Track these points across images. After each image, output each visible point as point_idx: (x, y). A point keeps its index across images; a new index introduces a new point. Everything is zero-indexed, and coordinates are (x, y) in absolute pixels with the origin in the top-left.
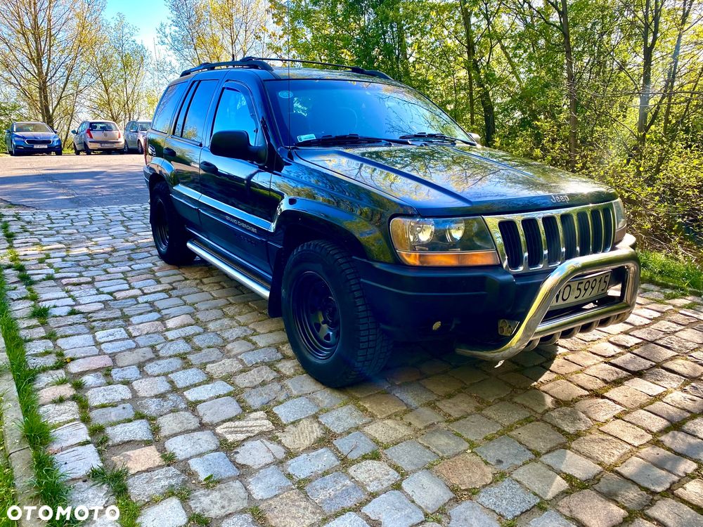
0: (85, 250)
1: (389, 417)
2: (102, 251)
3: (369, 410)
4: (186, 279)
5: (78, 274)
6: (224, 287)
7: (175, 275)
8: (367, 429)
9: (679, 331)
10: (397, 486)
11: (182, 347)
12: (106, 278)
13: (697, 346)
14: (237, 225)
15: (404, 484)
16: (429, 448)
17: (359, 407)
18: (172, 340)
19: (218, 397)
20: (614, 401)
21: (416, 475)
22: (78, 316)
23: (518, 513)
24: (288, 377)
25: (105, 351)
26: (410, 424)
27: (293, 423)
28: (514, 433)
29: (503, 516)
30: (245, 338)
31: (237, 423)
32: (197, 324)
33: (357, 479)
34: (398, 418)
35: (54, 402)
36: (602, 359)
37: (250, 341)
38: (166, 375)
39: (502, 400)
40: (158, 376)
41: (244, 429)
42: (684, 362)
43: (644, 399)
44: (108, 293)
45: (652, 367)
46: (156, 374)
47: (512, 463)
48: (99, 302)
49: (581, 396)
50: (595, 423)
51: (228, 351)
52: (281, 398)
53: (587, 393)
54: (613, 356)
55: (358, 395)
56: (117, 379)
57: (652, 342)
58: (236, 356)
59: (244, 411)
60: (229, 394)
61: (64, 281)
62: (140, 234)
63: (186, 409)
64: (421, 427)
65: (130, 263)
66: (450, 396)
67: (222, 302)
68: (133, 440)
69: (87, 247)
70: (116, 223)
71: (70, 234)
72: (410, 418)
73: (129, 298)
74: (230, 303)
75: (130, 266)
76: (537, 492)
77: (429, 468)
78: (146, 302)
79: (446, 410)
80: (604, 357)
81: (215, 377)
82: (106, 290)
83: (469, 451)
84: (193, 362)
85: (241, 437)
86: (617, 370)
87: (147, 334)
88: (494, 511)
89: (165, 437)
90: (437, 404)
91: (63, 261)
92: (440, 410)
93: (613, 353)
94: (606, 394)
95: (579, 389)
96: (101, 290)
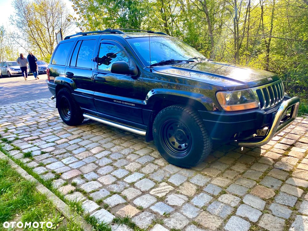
0: (23, 124)
1: (217, 176)
2: (32, 123)
3: (208, 175)
4: (84, 131)
5: (29, 135)
6: (105, 133)
7: (77, 130)
8: (212, 182)
9: (295, 127)
10: (242, 203)
11: (107, 161)
12: (45, 136)
13: (305, 132)
14: (122, 104)
15: (244, 201)
16: (242, 185)
17: (202, 174)
18: (100, 159)
19: (140, 179)
20: (293, 157)
21: (246, 197)
22: (46, 154)
23: (294, 204)
24: (163, 167)
25: (73, 168)
26: (227, 178)
27: (181, 185)
28: (269, 174)
29: (290, 206)
30: (132, 153)
31: (157, 189)
32: (105, 150)
33: (225, 203)
34: (221, 176)
35: (68, 193)
36: (276, 142)
37: (135, 154)
38: (110, 173)
39: (254, 163)
40: (106, 174)
41: (162, 191)
42: (305, 139)
43: (303, 155)
44: (52, 142)
45: (296, 142)
46: (105, 174)
47: (277, 186)
48: (51, 146)
49: (280, 157)
50: (294, 166)
51: (129, 160)
52: (168, 176)
53: (281, 155)
54: (279, 140)
55: (198, 170)
56: (89, 179)
57: (289, 133)
58: (134, 161)
59: (156, 183)
60: (144, 178)
61: (26, 139)
62: (45, 114)
63: (130, 187)
64: (232, 178)
65: (51, 127)
66: (234, 165)
67: (109, 139)
68: (119, 204)
69: (23, 123)
70: (29, 110)
71: (9, 117)
72: (226, 175)
73: (64, 143)
74: (114, 139)
75: (52, 129)
76: (294, 195)
77: (248, 193)
78: (74, 144)
79: (236, 170)
80: (276, 141)
81: (132, 171)
82: (50, 141)
83: (258, 184)
84: (117, 166)
85: (164, 194)
86: (285, 145)
87: (86, 157)
88: (285, 205)
89: (131, 200)
90: (231, 168)
91: (17, 130)
92: (234, 170)
93: (279, 139)
94: (288, 155)
95: (277, 154)
96: (47, 141)
